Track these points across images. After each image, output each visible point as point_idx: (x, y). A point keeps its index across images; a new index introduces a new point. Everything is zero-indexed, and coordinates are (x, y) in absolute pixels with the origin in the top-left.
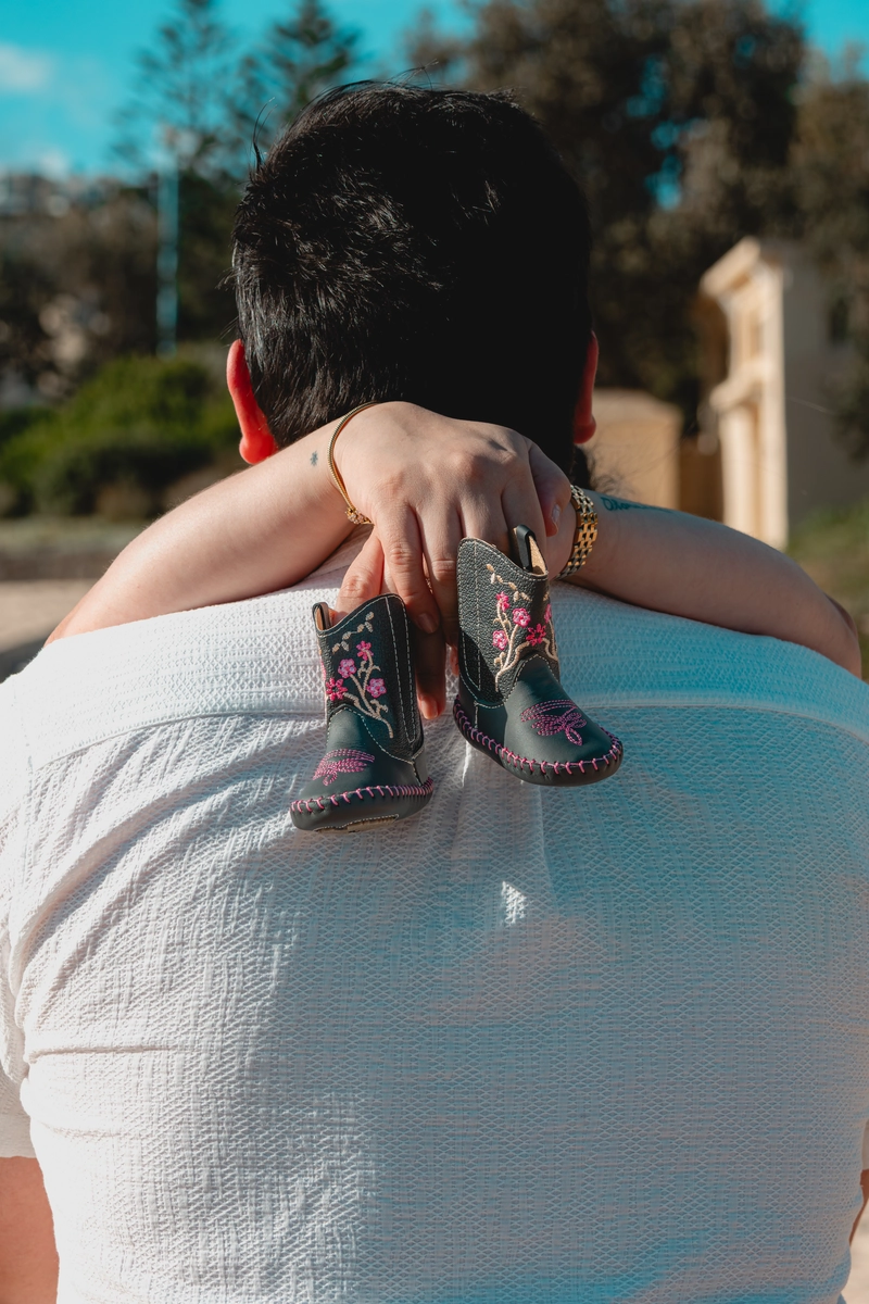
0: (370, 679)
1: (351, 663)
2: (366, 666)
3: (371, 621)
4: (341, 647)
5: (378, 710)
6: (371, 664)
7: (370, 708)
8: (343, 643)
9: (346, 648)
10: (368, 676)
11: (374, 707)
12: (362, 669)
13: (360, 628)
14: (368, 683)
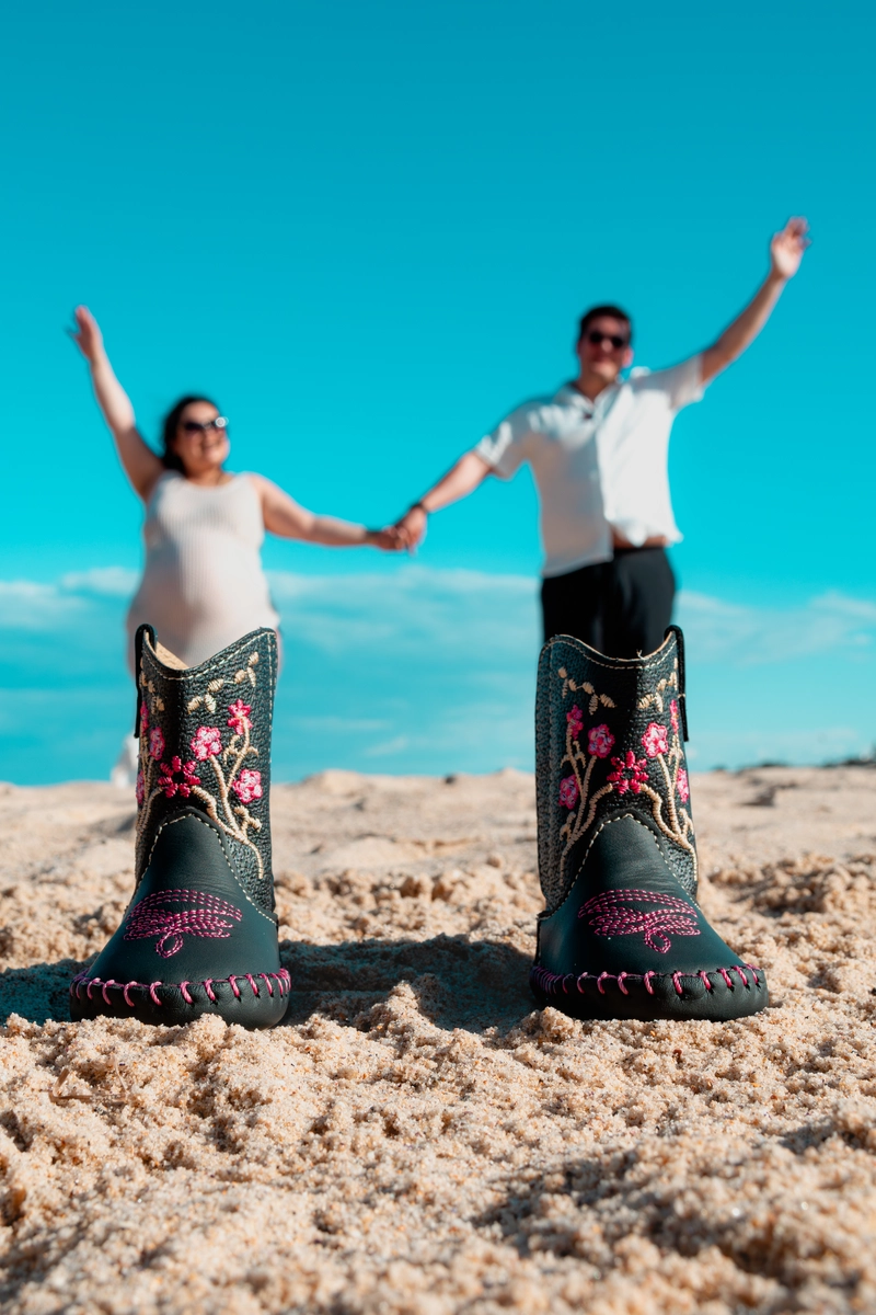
0: (242, 768)
1: (215, 733)
2: (239, 745)
3: (255, 668)
4: (203, 705)
5: (245, 826)
6: (247, 742)
7: (232, 820)
8: (209, 698)
9: (212, 706)
10: (239, 761)
11: (240, 819)
12: (232, 749)
13: (240, 675)
14: (238, 778)
